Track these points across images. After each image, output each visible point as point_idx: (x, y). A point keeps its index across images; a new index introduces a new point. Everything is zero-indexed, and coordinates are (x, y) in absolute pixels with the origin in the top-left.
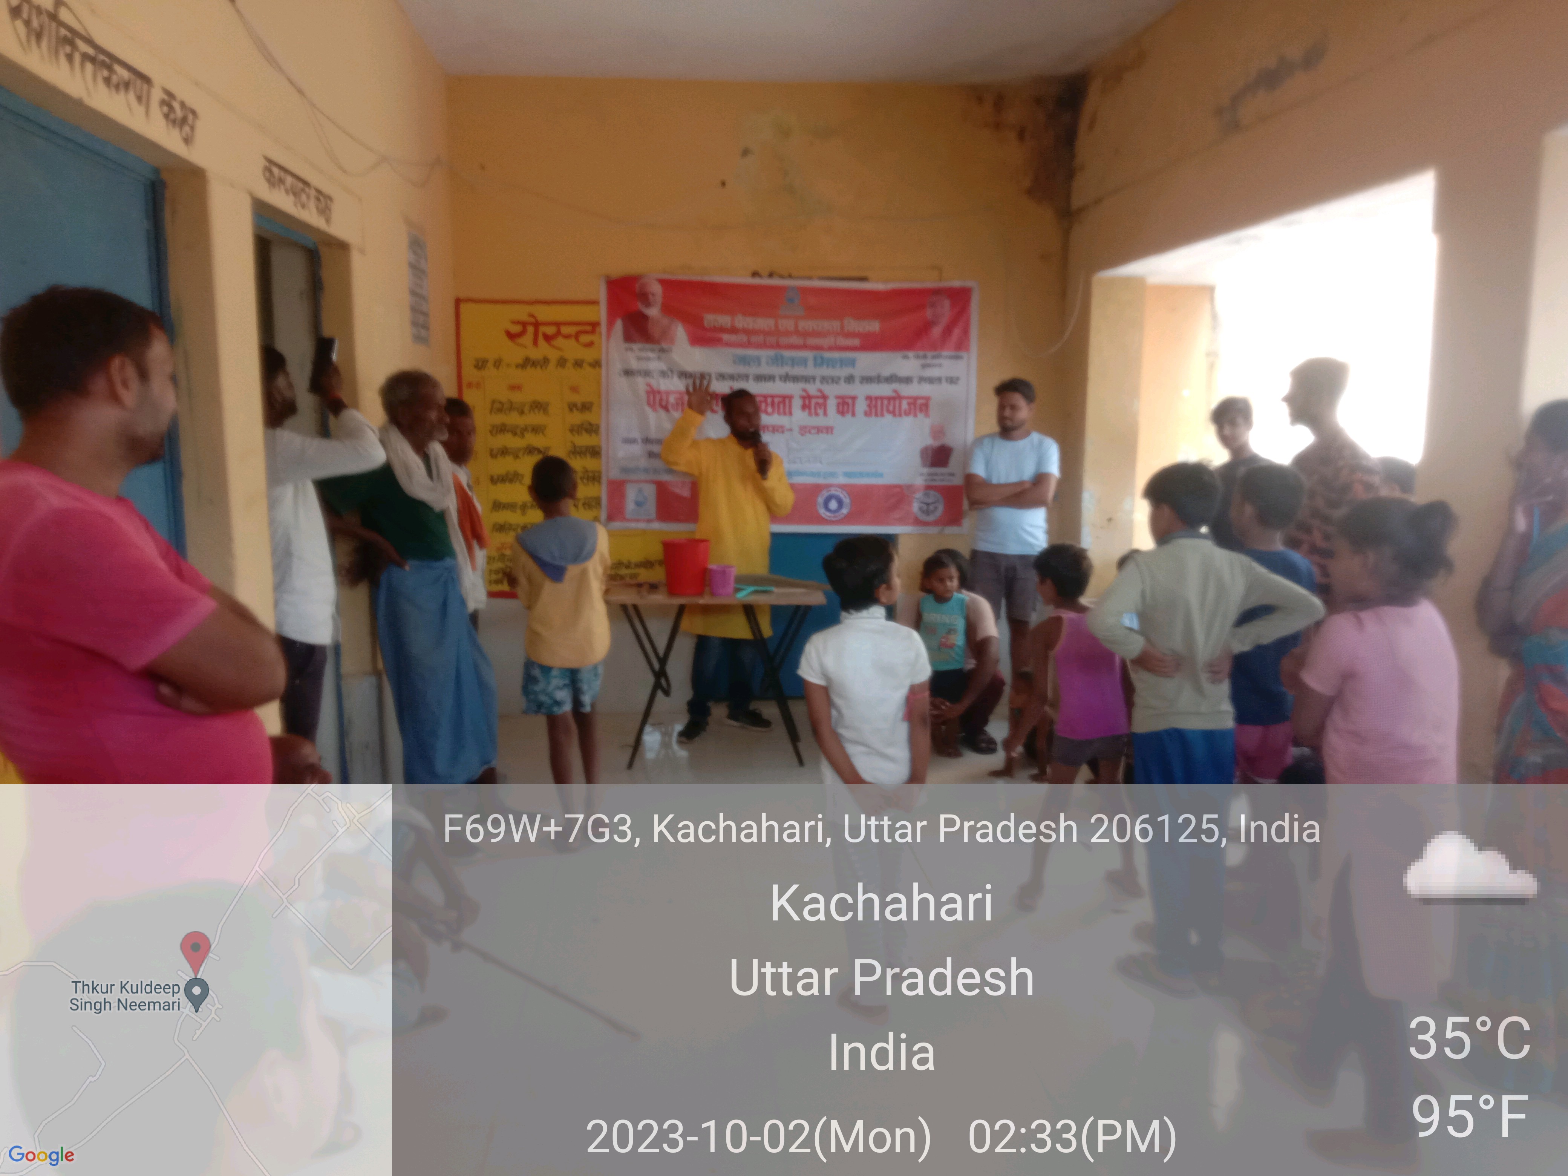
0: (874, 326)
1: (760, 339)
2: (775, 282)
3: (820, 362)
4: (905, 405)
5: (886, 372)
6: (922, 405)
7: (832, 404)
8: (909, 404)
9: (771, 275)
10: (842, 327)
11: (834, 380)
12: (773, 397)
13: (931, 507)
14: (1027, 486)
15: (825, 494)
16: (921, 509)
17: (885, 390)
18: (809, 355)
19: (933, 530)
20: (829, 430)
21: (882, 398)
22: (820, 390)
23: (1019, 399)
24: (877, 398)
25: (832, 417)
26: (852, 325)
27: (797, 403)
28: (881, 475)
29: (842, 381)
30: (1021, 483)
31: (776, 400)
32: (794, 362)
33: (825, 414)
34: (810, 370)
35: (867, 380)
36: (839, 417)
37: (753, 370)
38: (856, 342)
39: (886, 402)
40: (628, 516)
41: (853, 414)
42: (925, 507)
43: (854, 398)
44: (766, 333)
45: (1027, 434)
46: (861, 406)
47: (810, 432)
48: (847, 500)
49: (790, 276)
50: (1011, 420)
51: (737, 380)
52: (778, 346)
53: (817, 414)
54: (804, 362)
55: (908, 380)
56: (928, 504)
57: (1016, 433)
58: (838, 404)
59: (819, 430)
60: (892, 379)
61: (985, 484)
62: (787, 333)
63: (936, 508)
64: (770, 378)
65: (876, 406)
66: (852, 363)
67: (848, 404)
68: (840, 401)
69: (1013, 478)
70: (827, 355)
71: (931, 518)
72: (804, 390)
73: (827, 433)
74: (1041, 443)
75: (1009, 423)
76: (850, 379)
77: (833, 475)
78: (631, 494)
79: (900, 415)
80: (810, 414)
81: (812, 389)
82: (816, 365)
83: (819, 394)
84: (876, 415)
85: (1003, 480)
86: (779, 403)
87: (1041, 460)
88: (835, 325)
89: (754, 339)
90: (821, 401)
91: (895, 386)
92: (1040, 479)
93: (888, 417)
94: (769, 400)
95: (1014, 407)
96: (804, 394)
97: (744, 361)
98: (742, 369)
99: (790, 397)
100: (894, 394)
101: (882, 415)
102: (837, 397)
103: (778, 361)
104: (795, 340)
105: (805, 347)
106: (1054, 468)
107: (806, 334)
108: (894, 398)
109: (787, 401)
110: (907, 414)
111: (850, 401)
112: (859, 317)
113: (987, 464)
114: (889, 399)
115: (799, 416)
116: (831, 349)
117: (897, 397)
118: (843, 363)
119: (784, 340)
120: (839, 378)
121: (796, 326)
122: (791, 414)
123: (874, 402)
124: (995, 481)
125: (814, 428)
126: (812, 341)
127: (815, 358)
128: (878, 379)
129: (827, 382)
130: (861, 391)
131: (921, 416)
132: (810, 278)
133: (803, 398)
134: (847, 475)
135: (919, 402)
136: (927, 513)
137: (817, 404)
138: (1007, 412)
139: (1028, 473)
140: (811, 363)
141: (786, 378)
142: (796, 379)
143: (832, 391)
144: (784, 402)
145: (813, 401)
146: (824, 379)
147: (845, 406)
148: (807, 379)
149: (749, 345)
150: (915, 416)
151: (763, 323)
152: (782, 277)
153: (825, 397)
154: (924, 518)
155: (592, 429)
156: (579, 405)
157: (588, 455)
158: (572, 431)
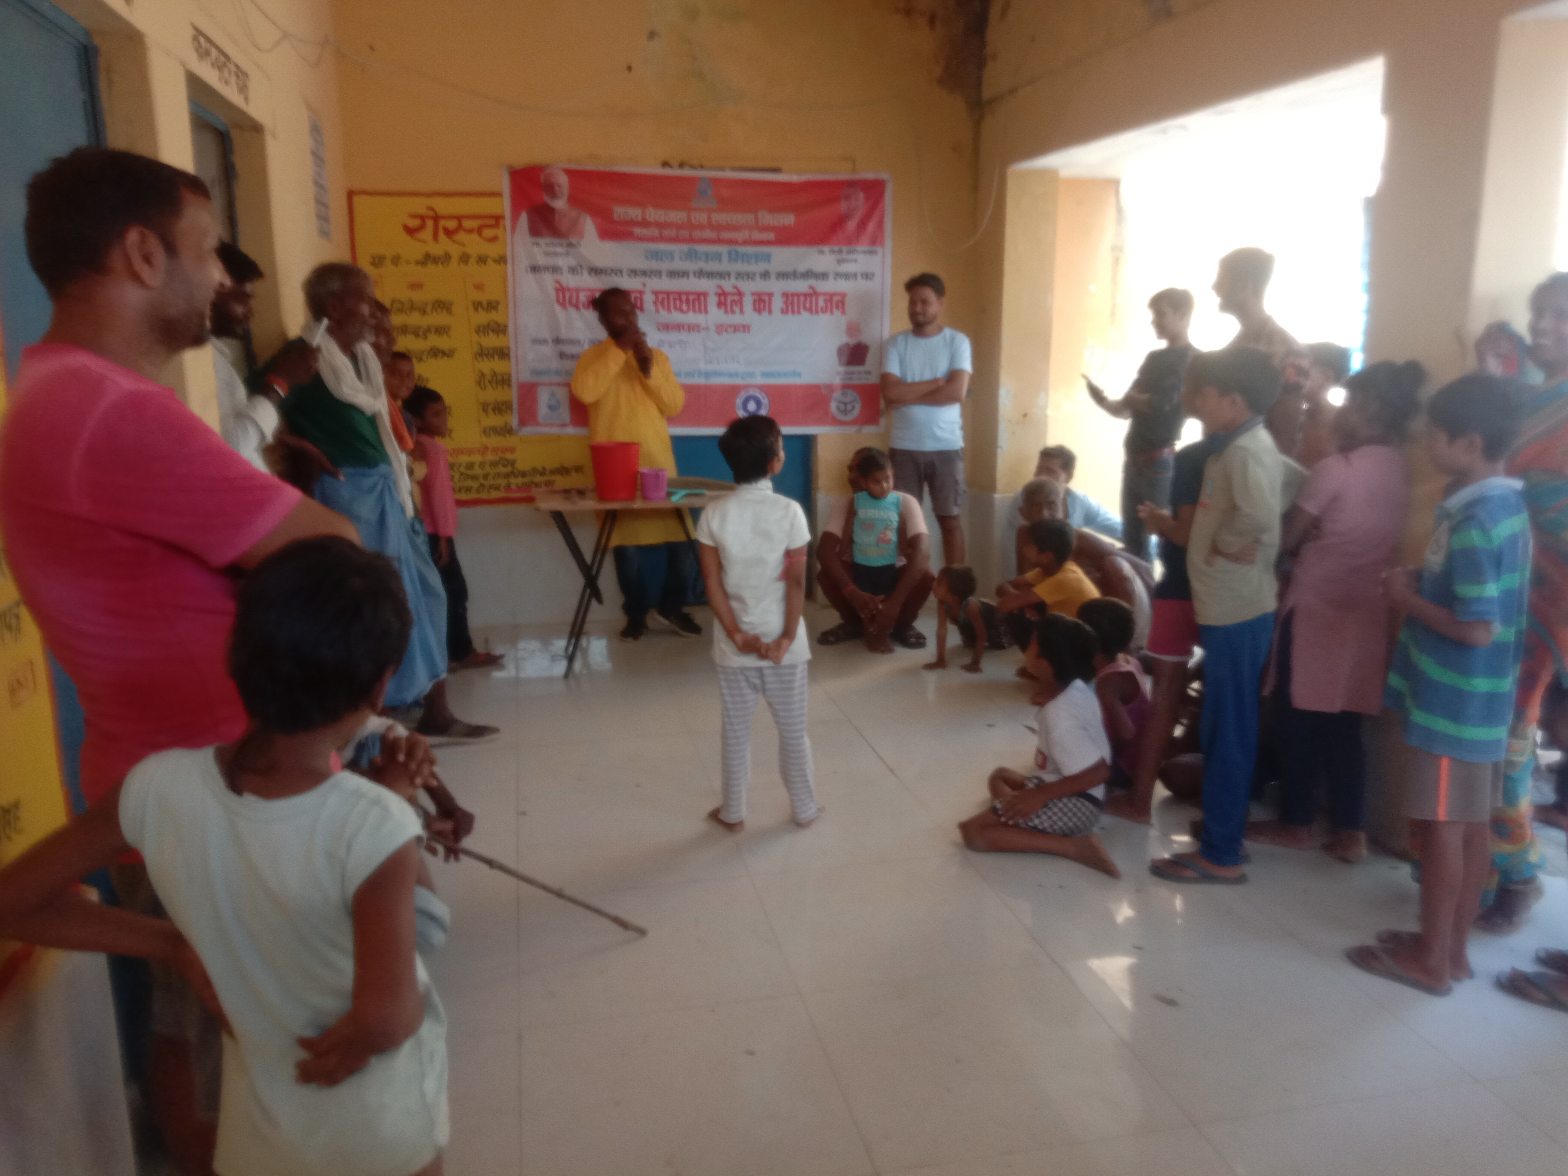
0: (788, 219)
1: (673, 233)
2: (687, 172)
3: (735, 257)
4: (821, 303)
5: (802, 268)
6: (837, 302)
7: (748, 301)
8: (826, 301)
9: (682, 165)
10: (756, 218)
11: (750, 276)
12: (688, 294)
13: (849, 407)
14: (941, 383)
15: (743, 395)
16: (838, 408)
17: (800, 286)
18: (723, 249)
19: (852, 430)
20: (746, 328)
21: (798, 295)
22: (736, 287)
23: (929, 294)
24: (793, 295)
25: (749, 315)
26: (767, 218)
27: (712, 300)
28: (799, 375)
29: (758, 277)
30: (935, 381)
31: (691, 298)
32: (707, 257)
33: (742, 311)
34: (725, 266)
35: (783, 276)
36: (756, 315)
37: (665, 266)
38: (771, 236)
39: (802, 299)
40: (541, 420)
41: (770, 312)
42: (842, 407)
43: (770, 295)
44: (679, 227)
45: (940, 329)
46: (778, 303)
47: (726, 331)
48: (765, 401)
49: (702, 167)
50: (924, 315)
51: (650, 276)
52: (691, 240)
53: (733, 312)
54: (718, 257)
55: (824, 276)
56: (845, 404)
57: (929, 329)
58: (755, 301)
59: (736, 328)
60: (808, 274)
61: (900, 383)
62: (701, 227)
63: (853, 408)
64: (684, 274)
65: (792, 303)
66: (767, 258)
67: (764, 301)
68: (757, 298)
69: (928, 376)
70: (742, 249)
71: (849, 418)
72: (720, 287)
73: (744, 331)
74: (953, 340)
75: (921, 319)
76: (765, 275)
77: (751, 375)
78: (543, 397)
79: (817, 312)
80: (726, 312)
81: (728, 285)
82: (730, 260)
83: (735, 291)
84: (793, 312)
85: (917, 379)
86: (693, 300)
87: (953, 357)
88: (749, 218)
89: (667, 233)
90: (736, 298)
91: (812, 282)
92: (953, 375)
93: (805, 315)
94: (684, 298)
95: (925, 302)
96: (720, 291)
97: (656, 256)
98: (654, 265)
99: (705, 295)
100: (811, 291)
101: (799, 312)
102: (753, 294)
103: (691, 256)
104: (708, 234)
105: (719, 241)
106: (966, 364)
107: (719, 228)
108: (810, 295)
109: (702, 298)
110: (824, 310)
111: (766, 298)
112: (772, 210)
113: (902, 362)
114: (805, 295)
115: (715, 315)
116: (746, 243)
117: (813, 294)
118: (758, 258)
119: (697, 234)
120: (754, 274)
121: (709, 218)
122: (706, 311)
123: (790, 298)
124: (909, 380)
125: (730, 326)
126: (725, 235)
127: (730, 253)
128: (794, 275)
129: (743, 278)
130: (777, 287)
131: (837, 313)
132: (722, 169)
133: (719, 295)
134: (765, 375)
135: (835, 299)
136: (845, 412)
137: (733, 301)
138: (919, 308)
139: (941, 369)
140: (725, 258)
141: (701, 274)
142: (710, 275)
143: (748, 287)
144: (699, 299)
145: (729, 299)
146: (739, 275)
147: (762, 303)
148: (721, 275)
149: (661, 239)
150: (832, 312)
151: (676, 216)
152: (693, 167)
153: (740, 294)
154: (841, 417)
155: (500, 329)
156: (485, 304)
157: (496, 357)
158: (478, 331)
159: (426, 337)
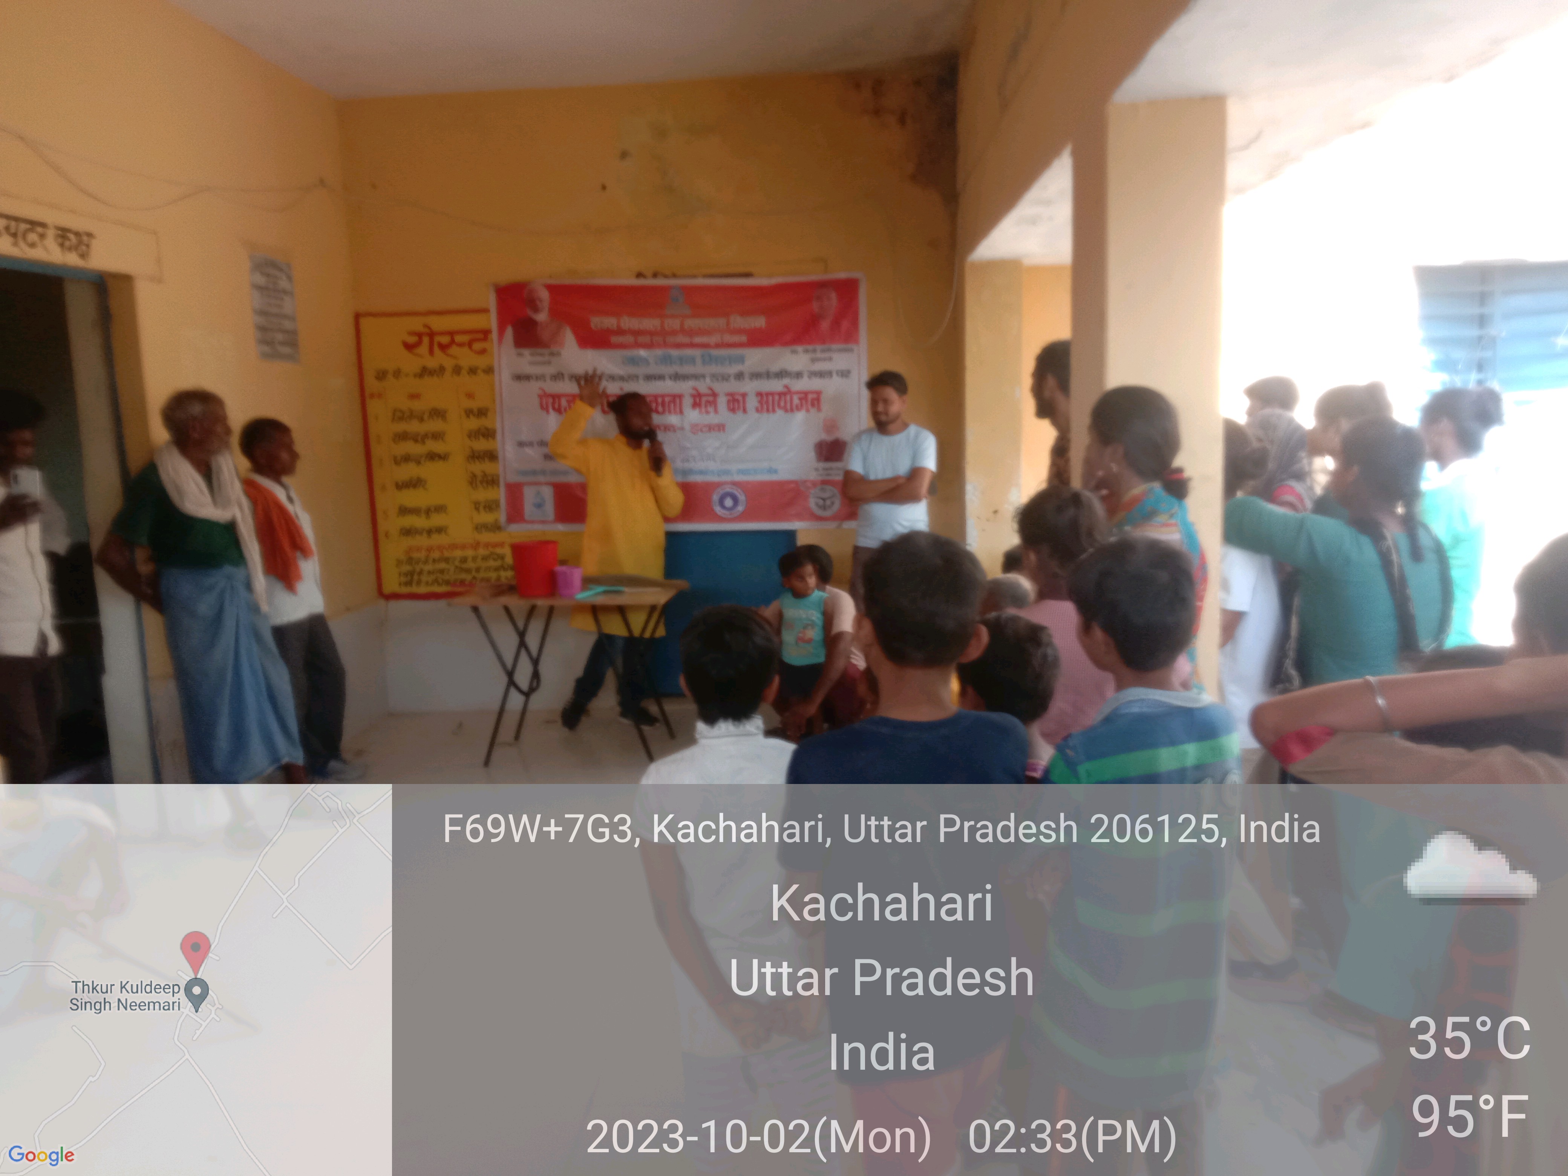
0: (760, 322)
1: (646, 339)
2: (660, 282)
3: (708, 360)
4: (796, 401)
5: (775, 368)
6: (813, 400)
7: (722, 401)
8: (800, 399)
9: (655, 275)
10: (728, 323)
11: (725, 378)
12: (663, 396)
13: (828, 502)
14: (901, 481)
15: (720, 491)
16: (817, 504)
17: (776, 386)
18: (697, 353)
19: (832, 525)
20: (721, 427)
21: (772, 394)
22: (711, 389)
23: (890, 393)
24: (767, 394)
25: (723, 414)
26: (738, 321)
27: (687, 401)
28: (776, 471)
29: (732, 379)
30: (895, 479)
31: (667, 399)
32: (682, 361)
33: (716, 411)
34: (699, 369)
35: (756, 376)
36: (731, 415)
37: (641, 371)
38: (744, 339)
39: (777, 398)
40: (527, 517)
41: (745, 411)
42: (821, 502)
43: (744, 395)
44: (651, 333)
45: (905, 426)
46: (752, 402)
47: (702, 431)
48: (742, 497)
49: (674, 276)
50: (886, 414)
51: (627, 381)
52: (665, 345)
53: (707, 412)
54: (692, 361)
55: (798, 375)
56: (824, 500)
57: (891, 427)
58: (729, 401)
59: (711, 428)
60: (781, 374)
61: (862, 480)
62: (674, 333)
63: (833, 503)
64: (661, 377)
65: (767, 402)
66: (741, 360)
67: (738, 401)
68: (731, 398)
69: (889, 474)
70: (715, 352)
71: (828, 513)
72: (695, 389)
73: (719, 430)
74: (917, 436)
75: (883, 418)
76: (740, 376)
77: (727, 472)
78: (529, 495)
79: (792, 410)
80: (700, 412)
81: (703, 388)
82: (704, 363)
83: (710, 392)
84: (768, 410)
85: (880, 476)
86: (669, 402)
87: (916, 454)
88: (721, 322)
89: (641, 339)
90: (711, 399)
91: (786, 381)
92: (915, 473)
93: (780, 413)
94: (660, 400)
95: (886, 402)
96: (694, 392)
97: (633, 361)
98: (632, 370)
99: (680, 396)
100: (786, 390)
101: (774, 411)
102: (728, 394)
103: (666, 360)
104: (682, 339)
105: (692, 345)
106: (930, 462)
107: (691, 333)
108: (785, 394)
109: (678, 401)
110: (798, 409)
111: (740, 398)
112: (744, 314)
113: (865, 459)
114: (781, 394)
115: (693, 416)
116: (718, 346)
117: (787, 392)
118: (732, 360)
119: (671, 339)
120: (729, 376)
121: (682, 325)
122: (681, 412)
123: (765, 398)
124: (872, 477)
125: (705, 426)
126: (698, 340)
127: (703, 356)
128: (768, 375)
129: (717, 379)
130: (750, 387)
131: (813, 411)
132: (695, 276)
133: (694, 396)
134: (741, 472)
135: (810, 396)
136: (824, 508)
137: (708, 402)
138: (880, 408)
139: (903, 468)
140: (699, 361)
141: (676, 377)
142: (685, 377)
143: (722, 388)
144: (674, 402)
145: (704, 399)
146: (714, 377)
147: (736, 403)
148: (696, 377)
149: (638, 345)
150: (808, 411)
151: (649, 323)
152: (666, 276)
153: (715, 395)
154: (820, 513)
155: (489, 434)
156: (475, 410)
157: (486, 459)
158: (469, 436)
159: (424, 443)
